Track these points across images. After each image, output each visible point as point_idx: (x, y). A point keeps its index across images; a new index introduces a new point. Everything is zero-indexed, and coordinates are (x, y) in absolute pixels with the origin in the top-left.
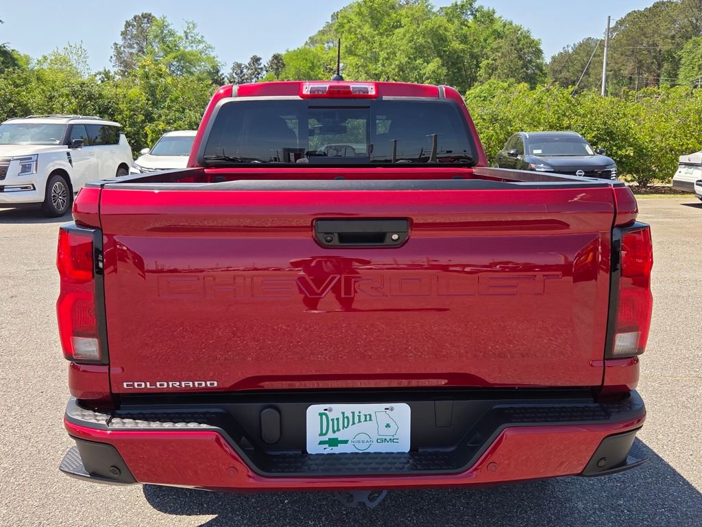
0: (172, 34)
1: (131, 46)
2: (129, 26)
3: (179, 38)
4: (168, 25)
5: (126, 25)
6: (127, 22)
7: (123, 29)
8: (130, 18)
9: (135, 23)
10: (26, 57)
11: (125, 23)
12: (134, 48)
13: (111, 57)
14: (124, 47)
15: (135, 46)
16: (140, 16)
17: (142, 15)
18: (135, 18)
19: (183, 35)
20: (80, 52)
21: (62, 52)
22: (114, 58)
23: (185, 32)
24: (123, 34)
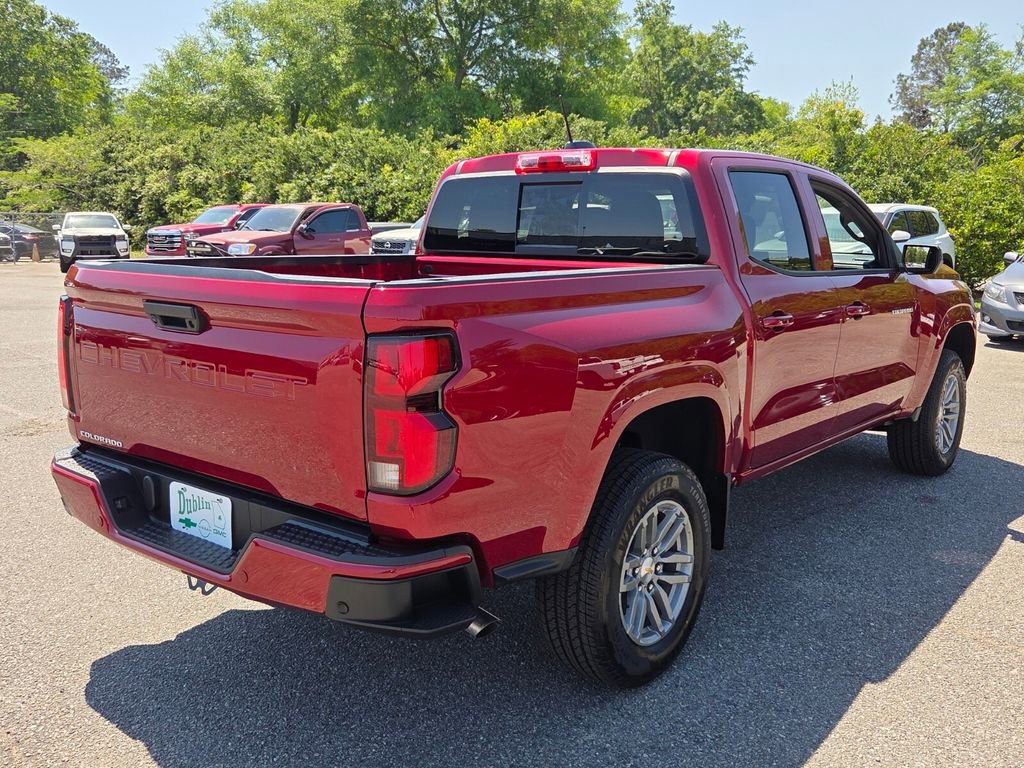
0: (992, 50)
1: (923, 76)
2: (925, 46)
3: (1006, 54)
4: (988, 37)
5: (919, 46)
6: (922, 40)
7: (915, 52)
8: (928, 34)
9: (936, 41)
10: (785, 105)
11: (919, 43)
12: (928, 79)
13: (891, 96)
14: (912, 79)
15: (931, 75)
16: (946, 28)
17: (948, 27)
18: (936, 33)
19: (1013, 49)
20: (847, 93)
21: (822, 94)
22: (895, 97)
23: (1017, 44)
24: (914, 59)
